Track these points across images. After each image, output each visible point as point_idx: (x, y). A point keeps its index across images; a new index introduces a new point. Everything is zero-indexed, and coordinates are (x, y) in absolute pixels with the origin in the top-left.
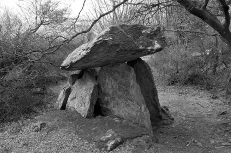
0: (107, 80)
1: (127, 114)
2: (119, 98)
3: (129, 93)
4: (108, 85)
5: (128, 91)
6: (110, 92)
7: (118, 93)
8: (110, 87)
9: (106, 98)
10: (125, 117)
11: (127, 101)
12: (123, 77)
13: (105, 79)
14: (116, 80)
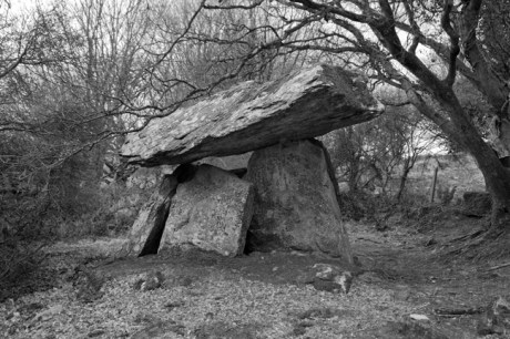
0: (276, 175)
1: (318, 240)
2: (301, 208)
3: (321, 198)
4: (278, 184)
5: (319, 194)
6: (284, 199)
7: (300, 199)
8: (282, 188)
9: (269, 214)
10: (314, 247)
11: (317, 213)
12: (307, 166)
13: (272, 173)
14: (294, 174)
